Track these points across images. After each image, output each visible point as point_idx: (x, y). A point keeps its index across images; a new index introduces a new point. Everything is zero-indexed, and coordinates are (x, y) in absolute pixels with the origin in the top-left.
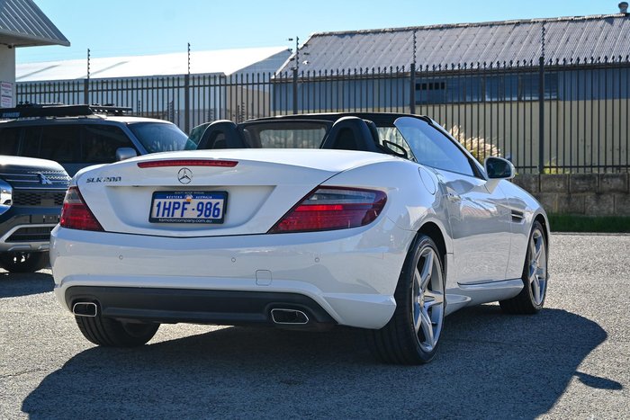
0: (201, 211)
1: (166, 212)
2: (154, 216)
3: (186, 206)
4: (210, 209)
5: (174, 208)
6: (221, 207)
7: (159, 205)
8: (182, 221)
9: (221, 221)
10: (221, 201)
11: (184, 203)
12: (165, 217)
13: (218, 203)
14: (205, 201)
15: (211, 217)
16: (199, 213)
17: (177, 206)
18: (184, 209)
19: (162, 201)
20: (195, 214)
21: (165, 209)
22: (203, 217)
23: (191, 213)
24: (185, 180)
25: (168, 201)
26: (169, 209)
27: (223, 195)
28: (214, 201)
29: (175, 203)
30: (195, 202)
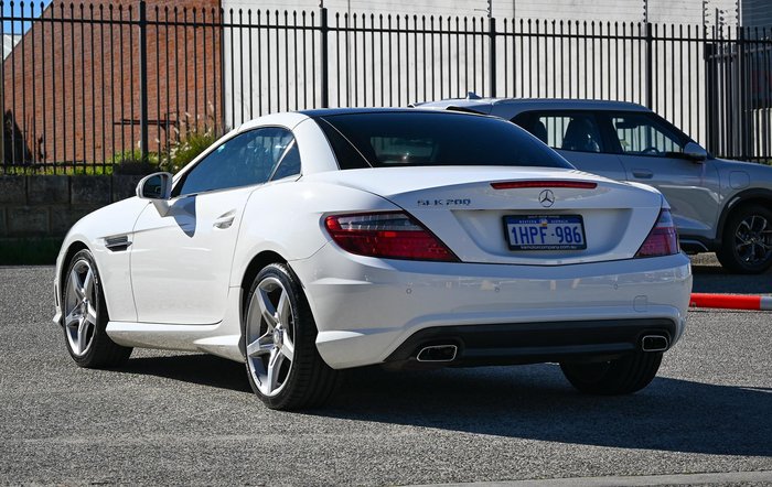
0: (561, 236)
1: (525, 238)
2: (513, 243)
3: (544, 231)
4: (570, 234)
5: (532, 234)
6: (579, 231)
7: (514, 231)
8: (544, 247)
9: (584, 247)
10: (579, 225)
11: (541, 228)
12: (526, 243)
13: (576, 228)
14: (563, 225)
15: (574, 243)
16: (560, 238)
17: (534, 231)
18: (543, 235)
19: (517, 226)
20: (556, 240)
21: (522, 235)
22: (564, 242)
23: (552, 238)
24: (547, 203)
25: (523, 226)
26: (526, 235)
27: (578, 219)
28: (572, 226)
29: (531, 228)
30: (552, 227)
